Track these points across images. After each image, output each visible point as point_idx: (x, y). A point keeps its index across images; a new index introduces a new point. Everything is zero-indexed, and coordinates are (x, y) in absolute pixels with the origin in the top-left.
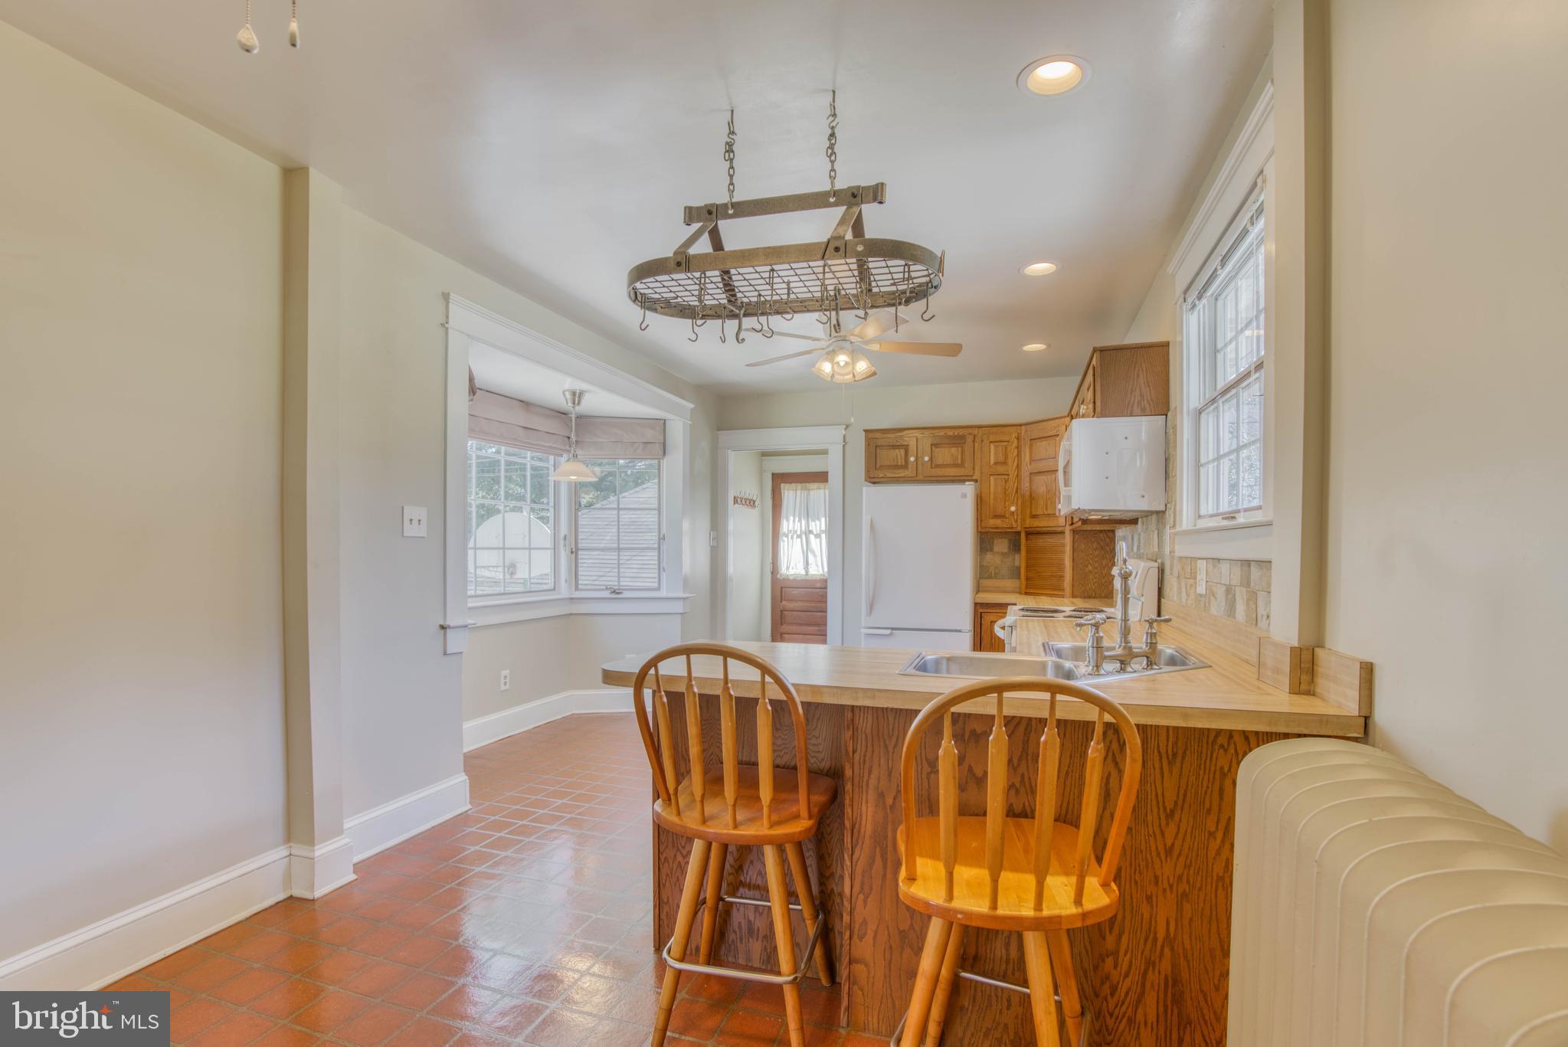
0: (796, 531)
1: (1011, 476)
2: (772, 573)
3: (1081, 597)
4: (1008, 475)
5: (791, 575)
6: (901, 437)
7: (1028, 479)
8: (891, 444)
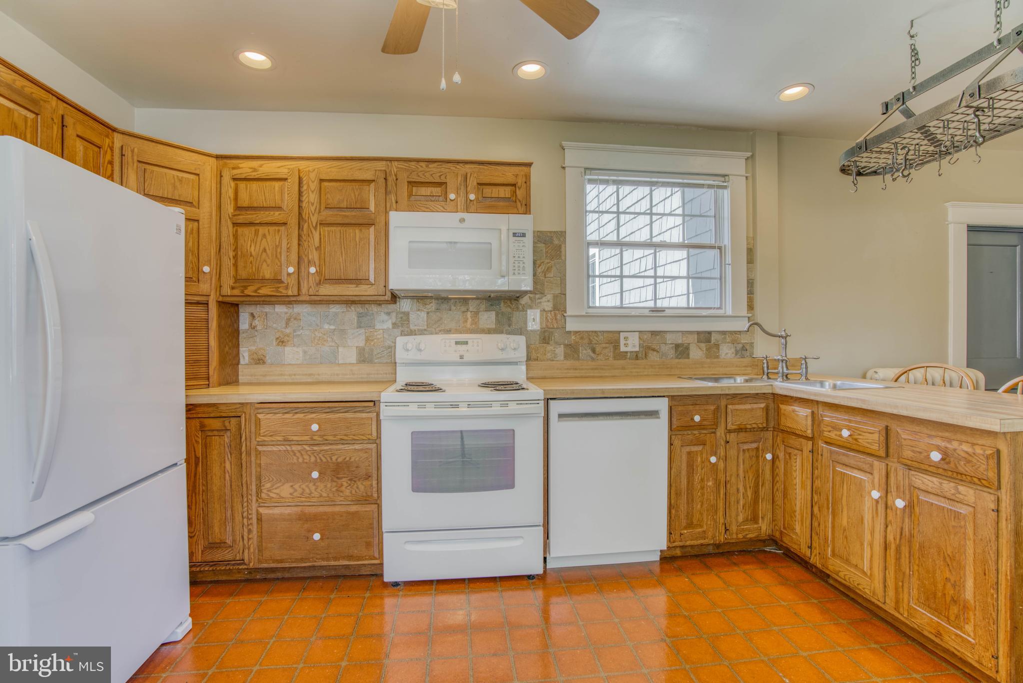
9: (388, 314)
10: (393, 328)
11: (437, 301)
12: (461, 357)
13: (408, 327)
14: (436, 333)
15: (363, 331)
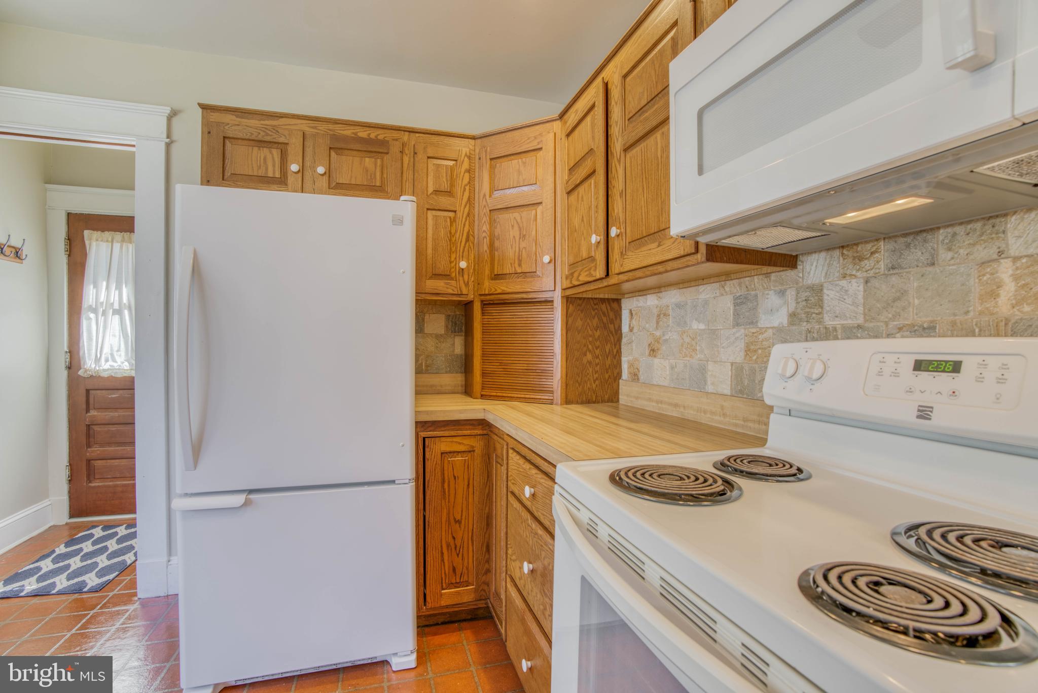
0: (112, 304)
1: (459, 214)
2: (69, 368)
3: (577, 403)
4: (455, 212)
5: (104, 370)
6: (275, 129)
7: (485, 219)
8: (253, 137)
9: (782, 293)
10: (791, 323)
11: (891, 245)
12: (924, 413)
13: (820, 322)
14: (889, 336)
15: (741, 331)
